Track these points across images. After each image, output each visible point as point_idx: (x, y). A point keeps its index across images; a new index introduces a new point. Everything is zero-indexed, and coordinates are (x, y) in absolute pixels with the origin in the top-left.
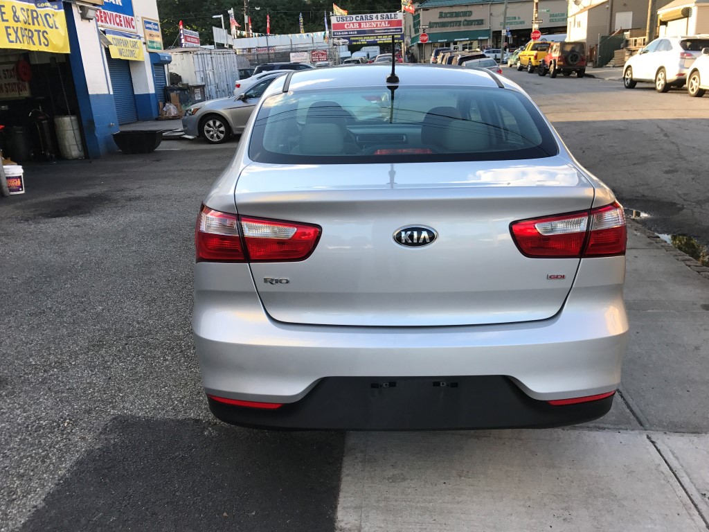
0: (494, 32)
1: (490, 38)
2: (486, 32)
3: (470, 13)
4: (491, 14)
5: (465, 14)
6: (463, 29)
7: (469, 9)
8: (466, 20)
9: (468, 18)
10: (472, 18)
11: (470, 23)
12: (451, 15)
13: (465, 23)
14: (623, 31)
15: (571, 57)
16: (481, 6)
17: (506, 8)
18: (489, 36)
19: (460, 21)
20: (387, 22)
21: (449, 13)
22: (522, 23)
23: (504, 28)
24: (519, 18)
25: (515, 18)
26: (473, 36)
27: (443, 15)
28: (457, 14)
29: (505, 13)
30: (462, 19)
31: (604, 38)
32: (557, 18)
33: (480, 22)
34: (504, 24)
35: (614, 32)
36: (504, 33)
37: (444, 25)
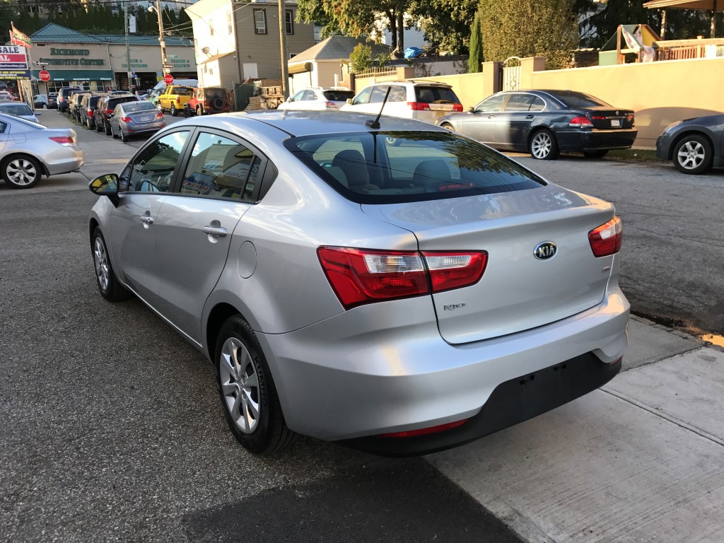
0: (117, 74)
1: (113, 79)
2: (109, 73)
3: (87, 52)
4: (111, 55)
5: (81, 52)
6: (80, 68)
7: (85, 48)
8: (83, 59)
9: (85, 57)
10: (90, 57)
11: (89, 62)
12: (66, 52)
13: (83, 62)
14: (252, 80)
15: (216, 102)
16: (98, 46)
17: (129, 50)
18: (112, 77)
19: (78, 60)
20: (6, 57)
21: (62, 50)
22: (145, 66)
23: (129, 71)
24: (141, 61)
25: (137, 61)
26: (95, 76)
27: (56, 51)
28: (73, 52)
29: (128, 55)
30: (79, 57)
31: (237, 85)
32: (179, 64)
33: (100, 62)
34: (129, 66)
35: (244, 81)
36: (130, 75)
37: (57, 62)
